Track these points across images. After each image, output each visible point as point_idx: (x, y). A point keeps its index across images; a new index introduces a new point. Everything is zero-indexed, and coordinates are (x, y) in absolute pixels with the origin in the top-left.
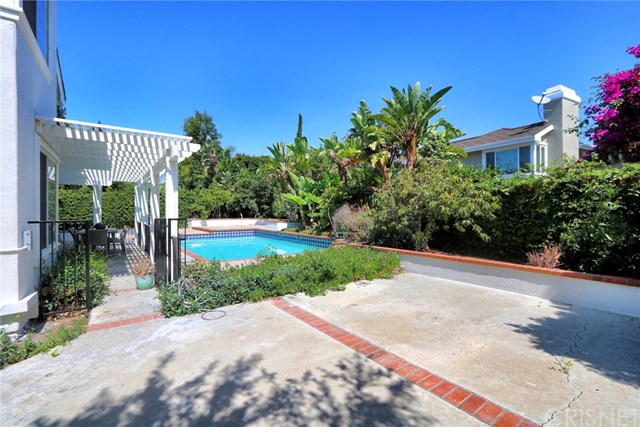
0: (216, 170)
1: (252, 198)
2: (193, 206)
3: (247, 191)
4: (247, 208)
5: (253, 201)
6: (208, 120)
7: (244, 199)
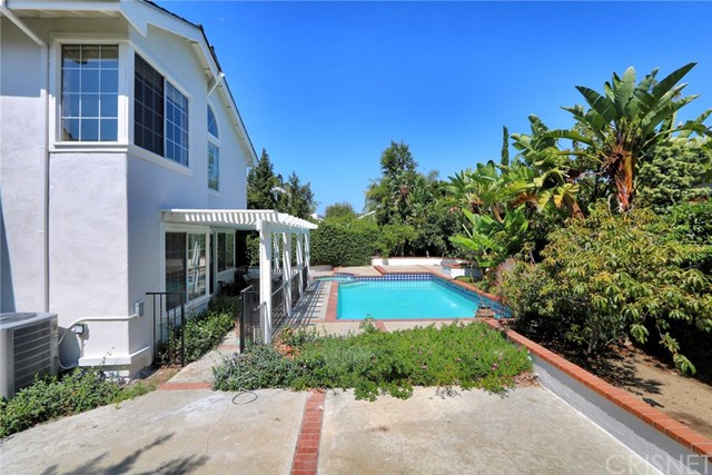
0: (408, 202)
1: (438, 234)
2: (376, 243)
3: (434, 226)
4: (432, 245)
5: (439, 238)
6: (404, 150)
7: (429, 235)
